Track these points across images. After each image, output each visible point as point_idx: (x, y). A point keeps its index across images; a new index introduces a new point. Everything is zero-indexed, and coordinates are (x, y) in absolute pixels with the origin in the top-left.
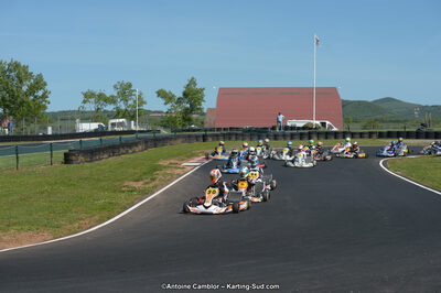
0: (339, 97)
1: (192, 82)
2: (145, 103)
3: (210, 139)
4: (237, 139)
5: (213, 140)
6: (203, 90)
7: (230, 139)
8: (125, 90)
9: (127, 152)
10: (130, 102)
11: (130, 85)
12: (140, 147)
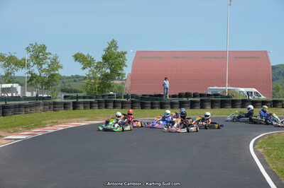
0: (269, 63)
1: (113, 44)
2: (62, 67)
5: (84, 108)
6: (124, 53)
8: (39, 53)
10: (45, 66)
11: (44, 48)
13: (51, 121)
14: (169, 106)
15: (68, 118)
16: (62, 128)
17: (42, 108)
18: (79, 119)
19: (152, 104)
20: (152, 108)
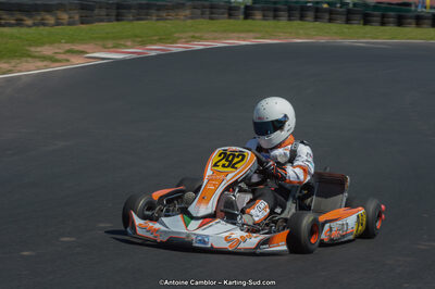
3: (258, 15)
4: (317, 18)
5: (265, 17)
7: (302, 18)
9: (19, 23)
12: (65, 16)
13: (191, 34)
14: (413, 21)
15: (225, 31)
16: (201, 47)
17: (188, 12)
18: (243, 35)
19: (383, 16)
20: (383, 24)
